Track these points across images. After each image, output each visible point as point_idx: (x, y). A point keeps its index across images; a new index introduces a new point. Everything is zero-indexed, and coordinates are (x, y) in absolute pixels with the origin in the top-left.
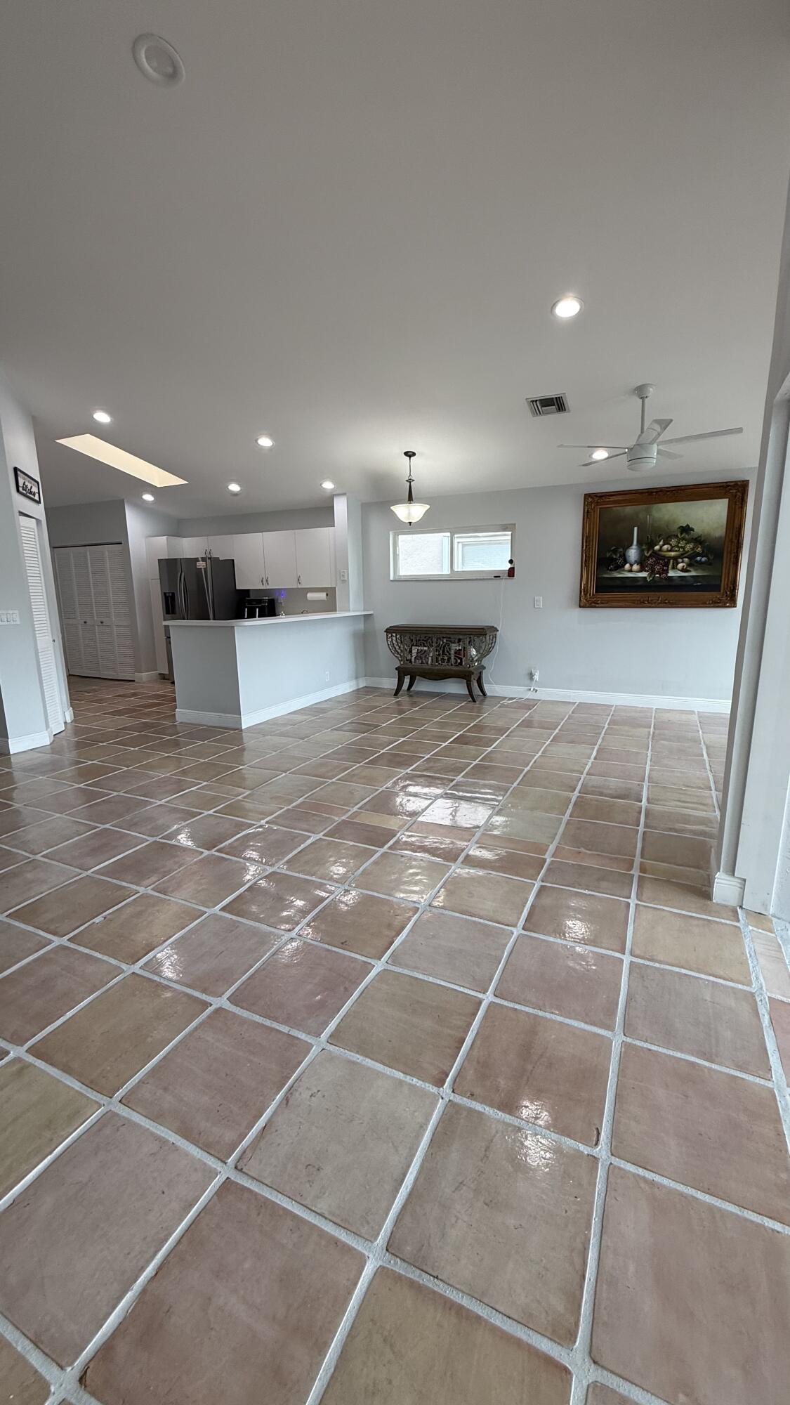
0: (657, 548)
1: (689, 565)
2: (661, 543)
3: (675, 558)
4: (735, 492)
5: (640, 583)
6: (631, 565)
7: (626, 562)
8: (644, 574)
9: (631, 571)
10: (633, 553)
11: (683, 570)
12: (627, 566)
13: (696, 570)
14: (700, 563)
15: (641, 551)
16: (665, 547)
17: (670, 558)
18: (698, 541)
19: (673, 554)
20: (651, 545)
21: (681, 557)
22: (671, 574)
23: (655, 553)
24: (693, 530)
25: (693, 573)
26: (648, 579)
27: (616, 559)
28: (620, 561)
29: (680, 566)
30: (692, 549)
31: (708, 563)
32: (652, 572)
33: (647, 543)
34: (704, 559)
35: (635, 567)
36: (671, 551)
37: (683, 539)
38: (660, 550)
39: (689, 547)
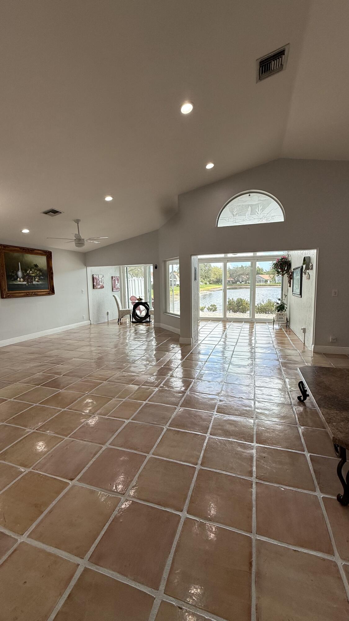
0: (28, 272)
1: (39, 279)
2: (29, 270)
3: (34, 277)
4: (49, 255)
5: (24, 286)
6: (20, 279)
7: (18, 277)
8: (25, 283)
9: (20, 281)
10: (20, 273)
11: (37, 281)
12: (18, 279)
13: (41, 281)
14: (42, 278)
15: (23, 273)
16: (31, 272)
17: (33, 276)
18: (40, 270)
19: (33, 275)
20: (26, 271)
21: (36, 276)
22: (34, 283)
23: (27, 274)
24: (38, 266)
25: (40, 283)
26: (27, 285)
27: (14, 276)
28: (15, 277)
29: (36, 280)
30: (39, 273)
31: (44, 279)
32: (28, 282)
33: (24, 270)
34: (43, 277)
35: (22, 280)
36: (33, 274)
37: (36, 269)
38: (29, 273)
39: (38, 272)
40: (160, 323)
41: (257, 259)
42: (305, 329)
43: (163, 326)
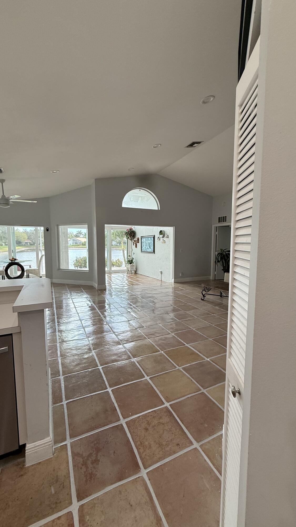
40: (53, 279)
41: (112, 228)
42: (162, 272)
43: (55, 281)
